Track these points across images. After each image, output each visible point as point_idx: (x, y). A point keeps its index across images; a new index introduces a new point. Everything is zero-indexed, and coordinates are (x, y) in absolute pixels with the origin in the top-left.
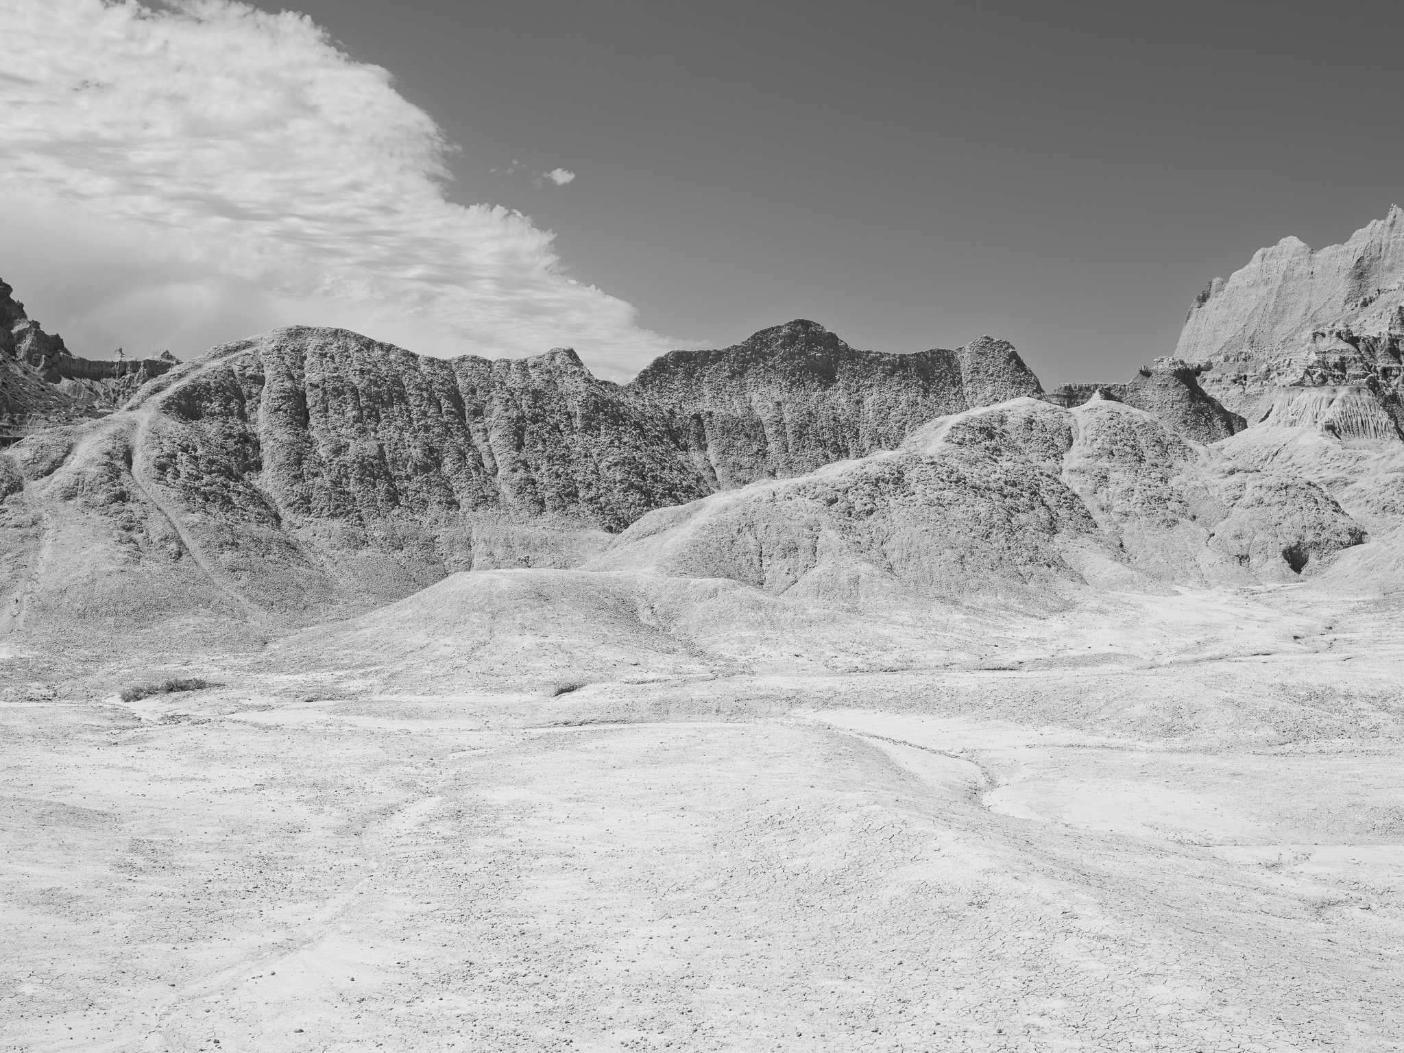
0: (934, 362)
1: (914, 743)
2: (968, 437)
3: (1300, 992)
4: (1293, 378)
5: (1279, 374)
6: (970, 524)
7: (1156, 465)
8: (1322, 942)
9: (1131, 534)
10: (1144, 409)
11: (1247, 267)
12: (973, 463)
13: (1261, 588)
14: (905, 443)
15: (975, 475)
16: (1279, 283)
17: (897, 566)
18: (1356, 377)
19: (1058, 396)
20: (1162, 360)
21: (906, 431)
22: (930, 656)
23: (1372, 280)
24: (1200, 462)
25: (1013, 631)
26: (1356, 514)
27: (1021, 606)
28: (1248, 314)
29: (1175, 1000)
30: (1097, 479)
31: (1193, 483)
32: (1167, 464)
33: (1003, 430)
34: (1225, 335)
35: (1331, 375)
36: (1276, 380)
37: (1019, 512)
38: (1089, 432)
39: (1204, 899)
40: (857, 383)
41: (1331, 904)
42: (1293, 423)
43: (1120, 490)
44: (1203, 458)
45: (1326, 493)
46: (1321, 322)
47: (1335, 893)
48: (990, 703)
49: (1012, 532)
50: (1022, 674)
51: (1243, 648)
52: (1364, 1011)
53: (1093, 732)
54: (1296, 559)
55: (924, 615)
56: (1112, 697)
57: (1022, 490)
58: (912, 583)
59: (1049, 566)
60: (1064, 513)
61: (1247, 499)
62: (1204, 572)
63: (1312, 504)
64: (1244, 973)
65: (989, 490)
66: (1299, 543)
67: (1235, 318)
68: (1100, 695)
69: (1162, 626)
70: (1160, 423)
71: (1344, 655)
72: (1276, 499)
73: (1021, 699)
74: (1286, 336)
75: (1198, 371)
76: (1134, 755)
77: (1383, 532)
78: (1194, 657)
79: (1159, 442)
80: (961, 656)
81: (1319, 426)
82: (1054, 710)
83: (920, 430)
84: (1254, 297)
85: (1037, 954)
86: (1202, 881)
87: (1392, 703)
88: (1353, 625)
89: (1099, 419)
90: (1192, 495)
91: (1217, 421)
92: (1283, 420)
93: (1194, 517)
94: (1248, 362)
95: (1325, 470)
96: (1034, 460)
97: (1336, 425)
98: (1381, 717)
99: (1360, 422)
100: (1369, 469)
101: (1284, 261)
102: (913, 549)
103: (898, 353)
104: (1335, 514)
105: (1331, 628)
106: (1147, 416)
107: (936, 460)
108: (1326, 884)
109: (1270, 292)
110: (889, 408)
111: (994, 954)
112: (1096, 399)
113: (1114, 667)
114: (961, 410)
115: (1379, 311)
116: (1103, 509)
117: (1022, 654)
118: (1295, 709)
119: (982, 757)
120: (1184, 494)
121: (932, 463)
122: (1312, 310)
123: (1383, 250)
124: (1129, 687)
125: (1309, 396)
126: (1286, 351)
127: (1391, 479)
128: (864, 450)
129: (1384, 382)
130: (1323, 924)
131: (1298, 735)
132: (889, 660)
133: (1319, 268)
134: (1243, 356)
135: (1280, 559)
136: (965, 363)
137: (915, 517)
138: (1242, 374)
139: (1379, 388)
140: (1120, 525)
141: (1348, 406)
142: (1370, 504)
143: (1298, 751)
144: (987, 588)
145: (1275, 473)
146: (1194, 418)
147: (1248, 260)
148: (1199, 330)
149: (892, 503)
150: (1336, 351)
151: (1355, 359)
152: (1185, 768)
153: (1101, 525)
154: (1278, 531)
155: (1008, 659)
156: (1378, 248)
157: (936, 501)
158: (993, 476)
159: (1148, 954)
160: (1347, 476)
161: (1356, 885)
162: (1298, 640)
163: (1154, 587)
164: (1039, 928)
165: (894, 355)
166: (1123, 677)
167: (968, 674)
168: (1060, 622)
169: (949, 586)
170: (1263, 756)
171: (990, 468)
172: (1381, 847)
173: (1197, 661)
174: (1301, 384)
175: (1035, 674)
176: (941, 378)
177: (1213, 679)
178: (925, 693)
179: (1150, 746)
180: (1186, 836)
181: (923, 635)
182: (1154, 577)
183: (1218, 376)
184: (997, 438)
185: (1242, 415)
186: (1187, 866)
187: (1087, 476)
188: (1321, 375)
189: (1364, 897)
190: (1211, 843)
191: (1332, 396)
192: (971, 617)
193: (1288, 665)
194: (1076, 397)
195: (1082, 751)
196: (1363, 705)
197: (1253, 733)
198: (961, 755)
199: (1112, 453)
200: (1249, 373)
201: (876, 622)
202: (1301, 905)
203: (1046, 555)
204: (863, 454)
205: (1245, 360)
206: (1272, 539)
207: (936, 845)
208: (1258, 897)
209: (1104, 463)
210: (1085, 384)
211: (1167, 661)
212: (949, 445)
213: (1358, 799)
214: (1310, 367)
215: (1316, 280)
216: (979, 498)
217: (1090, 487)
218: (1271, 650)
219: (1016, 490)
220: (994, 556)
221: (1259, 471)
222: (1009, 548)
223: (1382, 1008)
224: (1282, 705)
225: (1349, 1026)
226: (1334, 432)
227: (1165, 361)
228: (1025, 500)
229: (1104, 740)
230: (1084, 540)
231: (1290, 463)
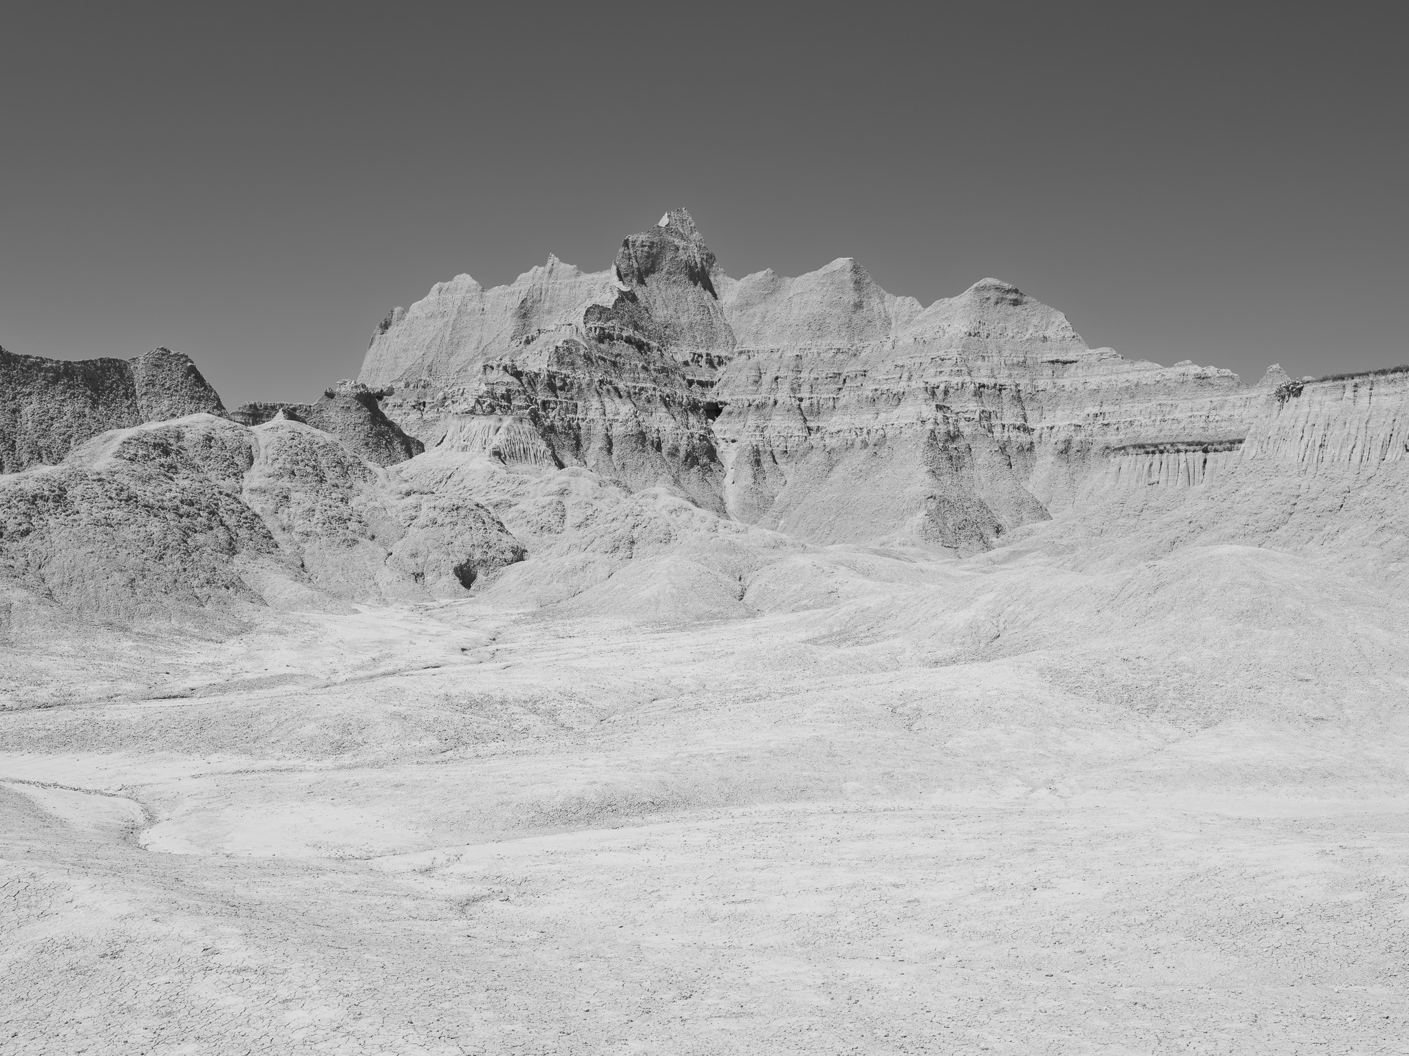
0: (104, 372)
1: (67, 784)
2: (141, 452)
3: (433, 992)
4: (465, 407)
5: (453, 402)
6: (141, 545)
7: (337, 486)
8: (462, 938)
9: (312, 554)
10: (327, 431)
11: (425, 299)
12: (147, 480)
13: (435, 604)
14: (69, 458)
15: (148, 493)
16: (454, 317)
17: (57, 591)
18: (520, 408)
19: (242, 413)
20: (344, 383)
21: (72, 444)
22: (92, 688)
23: (534, 320)
24: (379, 483)
25: (187, 657)
26: (519, 533)
27: (197, 630)
28: (426, 344)
29: (311, 1022)
30: (278, 499)
31: (372, 504)
32: (348, 485)
33: (180, 447)
34: (406, 363)
35: (498, 405)
36: (450, 408)
37: (196, 532)
38: (270, 451)
39: (355, 913)
40: (13, 389)
41: (475, 900)
42: (464, 449)
43: (301, 510)
44: (382, 480)
45: (493, 515)
46: (490, 356)
47: (480, 889)
48: (155, 734)
49: (188, 553)
50: (194, 701)
51: (415, 662)
52: (489, 1000)
53: (263, 756)
54: (466, 576)
55: (88, 644)
56: (283, 718)
57: (199, 510)
58: (75, 609)
59: (228, 588)
60: (244, 533)
61: (422, 520)
62: (382, 589)
63: (481, 524)
64: (381, 983)
65: (163, 509)
66: (468, 560)
67: (415, 347)
68: (271, 718)
69: (340, 644)
70: (341, 445)
71: (504, 664)
72: (448, 520)
73: (188, 728)
74: (460, 367)
75: (380, 396)
76: (303, 776)
77: (541, 550)
78: (368, 673)
79: (340, 463)
80: (128, 686)
81: (487, 452)
82: (224, 736)
83: (87, 443)
84: (431, 328)
85: (172, 998)
86: (355, 895)
87: (541, 706)
88: (513, 636)
89: (280, 439)
90: (371, 515)
91: (396, 444)
92: (456, 446)
93: (373, 537)
94: (427, 389)
95: (492, 492)
96: (213, 478)
97: (502, 452)
98: (530, 719)
99: (522, 449)
100: (529, 492)
101: (458, 296)
102: (76, 573)
103: (63, 359)
104: (500, 533)
105: (494, 639)
106: (328, 437)
107: (103, 477)
108: (473, 882)
109: (446, 324)
110: (52, 419)
111: (124, 1007)
112: (280, 418)
113: (290, 688)
114: (135, 424)
115: (539, 349)
116: (284, 529)
117: (195, 680)
118: (456, 718)
119: (143, 792)
120: (364, 514)
121: (99, 480)
122: (483, 345)
123: (543, 294)
124: (301, 707)
125: (479, 424)
126: (460, 381)
127: (548, 502)
128: (21, 464)
129: (544, 413)
130: (465, 921)
131: (459, 741)
132: (43, 695)
133: (489, 305)
134: (422, 383)
135: (452, 576)
136: (140, 374)
137: (79, 538)
138: (421, 401)
139: (539, 419)
140: (301, 545)
141: (512, 434)
142: (530, 524)
143: (457, 757)
144: (160, 612)
145: (448, 495)
146: (375, 441)
147: (426, 293)
148: (381, 355)
149: (52, 523)
150: (503, 384)
151: (519, 391)
152: (351, 784)
153: (282, 546)
154: (450, 549)
155: (179, 686)
156: (539, 292)
157: (103, 521)
158: (167, 494)
159: (288, 980)
160: (511, 499)
161: (498, 879)
162: (466, 652)
163: (334, 606)
164: (177, 970)
165: (58, 362)
166: (296, 698)
167: (133, 705)
168: (238, 645)
169: (117, 612)
170: (425, 765)
171: (165, 487)
172: (524, 840)
173: (371, 677)
174: (472, 412)
175: (207, 700)
176: (111, 389)
177: (383, 694)
178: (81, 729)
179: (320, 765)
180: (348, 851)
181: (85, 666)
182: (334, 596)
183: (399, 401)
184: (173, 455)
185: (420, 439)
186: (342, 882)
187: (268, 496)
188: (490, 405)
189: (504, 889)
190: (371, 855)
191: (498, 425)
192: (141, 644)
193: (452, 676)
194: (261, 416)
195: (249, 777)
196: (516, 709)
197: (418, 743)
198: (119, 793)
199: (293, 473)
200: (428, 400)
201: (30, 654)
202: (448, 905)
203: (224, 577)
204: (20, 468)
205: (424, 387)
206: (445, 558)
207: (68, 895)
208: (409, 904)
209: (285, 483)
210: (270, 402)
211: (342, 678)
212: (119, 460)
213: (506, 798)
214: (481, 397)
215: (486, 317)
216: (152, 517)
217: (271, 507)
218: (440, 663)
219: (192, 510)
220: (168, 579)
221: (433, 493)
222: (185, 570)
223: (506, 993)
224: (445, 715)
225: (475, 1017)
226: (500, 458)
227: (348, 384)
228: (203, 519)
229: (273, 763)
230: (265, 560)
231: (461, 486)
